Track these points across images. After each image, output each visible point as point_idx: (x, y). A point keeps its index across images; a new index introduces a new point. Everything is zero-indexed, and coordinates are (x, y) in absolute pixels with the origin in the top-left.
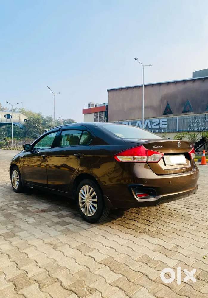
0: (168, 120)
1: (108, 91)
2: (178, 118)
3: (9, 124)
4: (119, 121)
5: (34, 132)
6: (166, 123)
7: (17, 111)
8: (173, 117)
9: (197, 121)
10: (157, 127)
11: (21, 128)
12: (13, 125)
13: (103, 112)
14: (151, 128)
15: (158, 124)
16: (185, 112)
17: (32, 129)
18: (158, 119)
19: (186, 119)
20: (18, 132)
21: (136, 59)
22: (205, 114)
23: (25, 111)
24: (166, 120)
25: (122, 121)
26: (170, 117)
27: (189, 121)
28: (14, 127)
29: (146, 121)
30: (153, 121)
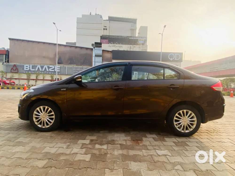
0: (60, 67)
1: (10, 39)
2: (67, 67)
4: (21, 64)
6: (59, 69)
8: (63, 66)
9: (78, 69)
10: (53, 71)
13: (3, 54)
14: (48, 71)
15: (54, 69)
16: (71, 63)
18: (54, 66)
19: (71, 68)
21: (54, 23)
22: (82, 66)
24: (59, 67)
25: (24, 64)
26: (62, 65)
27: (74, 69)
29: (45, 66)
30: (50, 66)
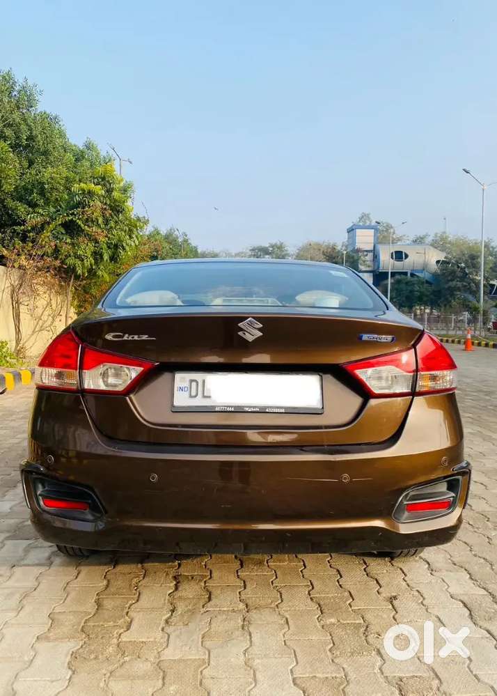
3: (400, 273)
5: (459, 289)
7: (429, 240)
11: (427, 282)
12: (409, 275)
17: (453, 284)
20: (420, 292)
23: (449, 239)
28: (412, 279)
